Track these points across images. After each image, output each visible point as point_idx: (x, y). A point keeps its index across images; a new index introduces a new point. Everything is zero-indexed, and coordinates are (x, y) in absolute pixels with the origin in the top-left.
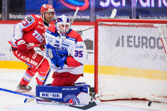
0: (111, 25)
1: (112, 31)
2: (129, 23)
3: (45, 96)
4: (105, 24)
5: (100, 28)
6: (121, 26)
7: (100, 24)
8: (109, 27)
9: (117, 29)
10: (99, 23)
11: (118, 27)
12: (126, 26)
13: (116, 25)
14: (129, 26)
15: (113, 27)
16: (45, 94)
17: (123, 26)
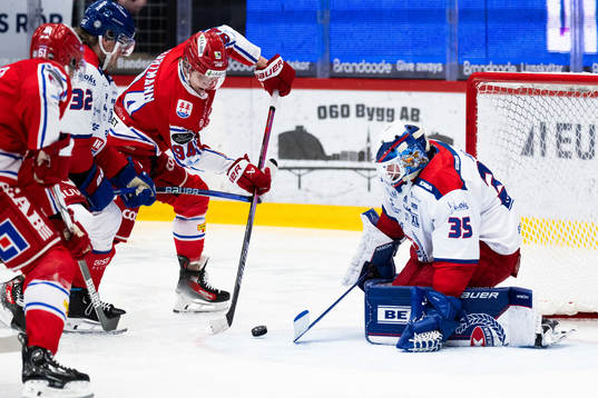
0: (517, 92)
1: (519, 110)
2: (570, 86)
3: (396, 319)
4: (497, 88)
5: (481, 99)
6: (544, 93)
7: (483, 88)
8: (509, 97)
9: (534, 103)
10: (479, 86)
11: (536, 97)
12: (561, 93)
13: (530, 92)
14: (570, 94)
15: (523, 97)
16: (396, 311)
17: (552, 93)
